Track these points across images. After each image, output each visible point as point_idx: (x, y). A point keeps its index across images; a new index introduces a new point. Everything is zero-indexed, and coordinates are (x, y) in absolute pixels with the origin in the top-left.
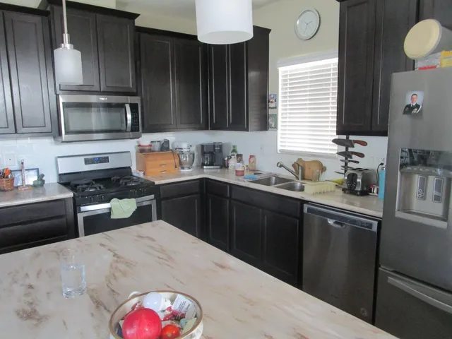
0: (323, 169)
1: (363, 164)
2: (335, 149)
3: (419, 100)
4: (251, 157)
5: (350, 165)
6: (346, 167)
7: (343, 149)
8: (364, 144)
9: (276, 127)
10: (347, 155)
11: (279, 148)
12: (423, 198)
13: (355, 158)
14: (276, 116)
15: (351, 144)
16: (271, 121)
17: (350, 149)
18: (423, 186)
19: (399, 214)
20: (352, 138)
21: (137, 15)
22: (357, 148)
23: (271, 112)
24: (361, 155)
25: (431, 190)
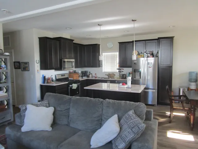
0: (115, 75)
1: (123, 73)
2: (118, 71)
3: (136, 62)
4: (96, 74)
6: (120, 74)
7: (119, 71)
8: (123, 69)
9: (102, 67)
10: (120, 72)
11: (103, 71)
13: (121, 72)
14: (102, 64)
16: (100, 65)
18: (137, 74)
19: (134, 79)
20: (121, 68)
21: (73, 40)
22: (122, 70)
23: (100, 63)
24: (123, 72)
25: (138, 75)
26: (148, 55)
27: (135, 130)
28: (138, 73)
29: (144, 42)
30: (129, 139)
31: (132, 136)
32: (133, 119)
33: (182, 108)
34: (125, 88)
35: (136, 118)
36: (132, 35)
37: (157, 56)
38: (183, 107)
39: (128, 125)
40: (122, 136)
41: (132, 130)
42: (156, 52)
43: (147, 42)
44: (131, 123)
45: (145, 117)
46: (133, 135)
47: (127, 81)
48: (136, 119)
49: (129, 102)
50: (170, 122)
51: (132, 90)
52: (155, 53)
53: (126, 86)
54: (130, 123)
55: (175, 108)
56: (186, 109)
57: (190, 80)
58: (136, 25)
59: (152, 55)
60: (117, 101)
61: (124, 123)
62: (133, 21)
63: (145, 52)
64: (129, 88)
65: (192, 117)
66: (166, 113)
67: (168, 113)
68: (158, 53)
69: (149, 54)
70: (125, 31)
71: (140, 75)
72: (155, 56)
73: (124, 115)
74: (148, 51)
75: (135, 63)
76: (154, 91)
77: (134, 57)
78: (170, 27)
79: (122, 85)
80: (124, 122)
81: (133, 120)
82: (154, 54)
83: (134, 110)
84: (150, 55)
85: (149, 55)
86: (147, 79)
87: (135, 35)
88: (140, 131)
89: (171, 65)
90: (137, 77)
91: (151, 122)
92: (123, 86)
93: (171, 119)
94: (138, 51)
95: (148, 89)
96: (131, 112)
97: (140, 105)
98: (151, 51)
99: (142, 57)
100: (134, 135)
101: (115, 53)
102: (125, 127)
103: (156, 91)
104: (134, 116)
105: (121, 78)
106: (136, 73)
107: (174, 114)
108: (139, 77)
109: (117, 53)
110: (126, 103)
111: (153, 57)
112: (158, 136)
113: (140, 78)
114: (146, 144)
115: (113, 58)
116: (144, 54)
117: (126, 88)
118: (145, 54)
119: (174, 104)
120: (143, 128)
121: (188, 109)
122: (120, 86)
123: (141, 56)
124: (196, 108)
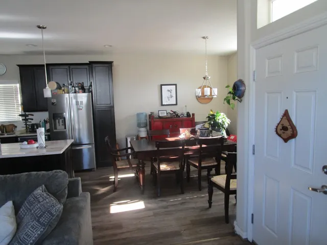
0: (16, 127)
1: (33, 122)
2: (21, 118)
3: (55, 101)
5: (28, 123)
6: (26, 124)
7: (24, 118)
8: (33, 115)
10: (26, 120)
12: (59, 125)
13: (29, 120)
15: (27, 116)
17: (27, 118)
18: (59, 122)
19: (55, 131)
20: (27, 113)
22: (30, 117)
24: (32, 119)
25: (61, 123)
26: (75, 90)
27: (44, 219)
28: (61, 121)
29: (67, 67)
30: (34, 238)
31: (39, 232)
32: (42, 201)
33: (128, 166)
34: (33, 148)
35: (47, 198)
36: (40, 53)
37: (90, 91)
38: (130, 164)
39: (32, 214)
40: (19, 238)
41: (38, 221)
42: (89, 85)
43: (72, 67)
44: (38, 209)
45: (67, 192)
46: (42, 230)
47: (37, 136)
48: (47, 200)
49: (35, 173)
50: (115, 190)
51: (47, 151)
52: (86, 85)
53: (36, 145)
54: (36, 210)
55: (119, 167)
56: (133, 166)
57: (139, 126)
58: (47, 36)
59: (83, 89)
60: (13, 175)
61: (26, 213)
62: (39, 27)
63: (71, 84)
64: (42, 147)
65: (141, 175)
66: (111, 177)
67: (112, 178)
68: (91, 86)
69: (77, 87)
70: (27, 45)
71: (64, 123)
72: (87, 91)
73: (25, 199)
74: (74, 82)
75: (53, 103)
76: (90, 147)
77: (48, 93)
78: (105, 46)
79: (28, 144)
80: (26, 211)
81: (42, 203)
82: (85, 88)
83: (45, 186)
84: (79, 89)
85: (77, 89)
86: (79, 129)
87: (46, 54)
88: (54, 218)
89: (112, 104)
90: (60, 128)
91: (77, 199)
92: (29, 146)
93: (116, 185)
94: (57, 83)
95: (81, 144)
96: (39, 191)
97: (57, 175)
98: (80, 83)
99: (65, 93)
100: (44, 229)
101: (14, 85)
102: (27, 219)
103: (92, 147)
104: (45, 195)
105: (30, 131)
106: (57, 121)
107: (120, 176)
108: (63, 127)
109: (18, 86)
110: (30, 175)
111: (84, 92)
112: (92, 216)
113: (65, 128)
114: (66, 237)
115: (8, 94)
116: (68, 87)
117: (36, 149)
118: (70, 87)
119: (117, 163)
120: (58, 213)
121: (136, 166)
122: (23, 147)
123: (63, 90)
124: (145, 162)
